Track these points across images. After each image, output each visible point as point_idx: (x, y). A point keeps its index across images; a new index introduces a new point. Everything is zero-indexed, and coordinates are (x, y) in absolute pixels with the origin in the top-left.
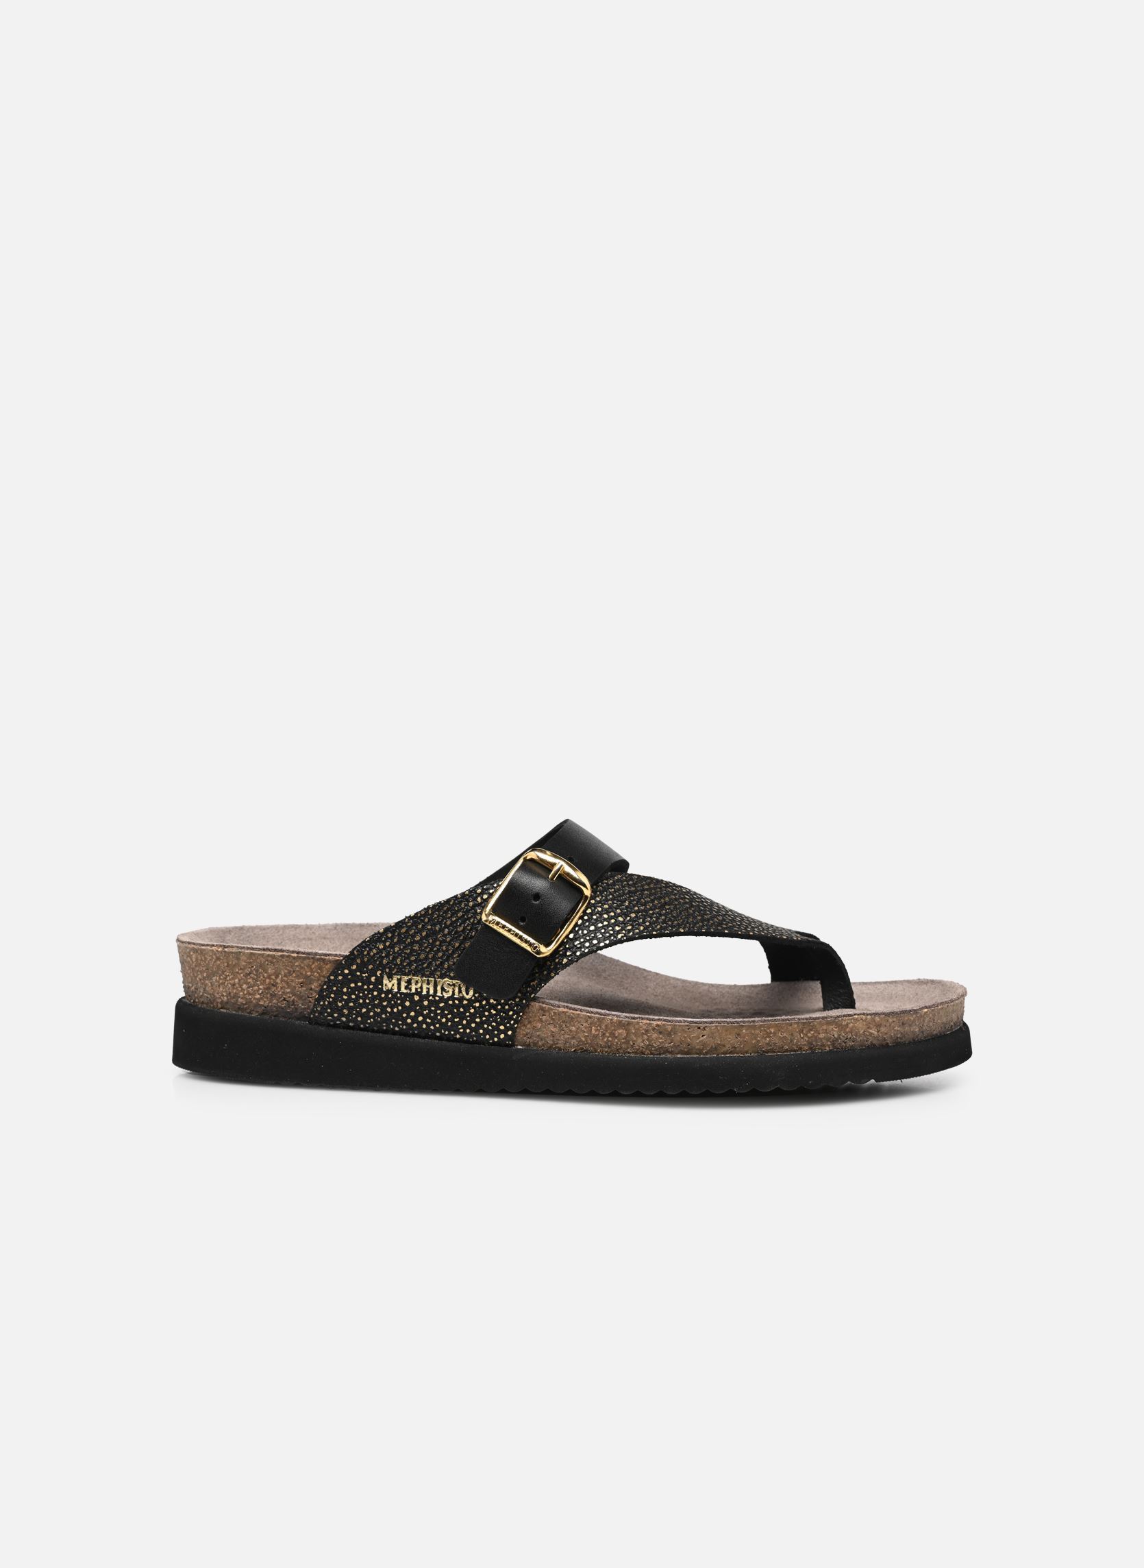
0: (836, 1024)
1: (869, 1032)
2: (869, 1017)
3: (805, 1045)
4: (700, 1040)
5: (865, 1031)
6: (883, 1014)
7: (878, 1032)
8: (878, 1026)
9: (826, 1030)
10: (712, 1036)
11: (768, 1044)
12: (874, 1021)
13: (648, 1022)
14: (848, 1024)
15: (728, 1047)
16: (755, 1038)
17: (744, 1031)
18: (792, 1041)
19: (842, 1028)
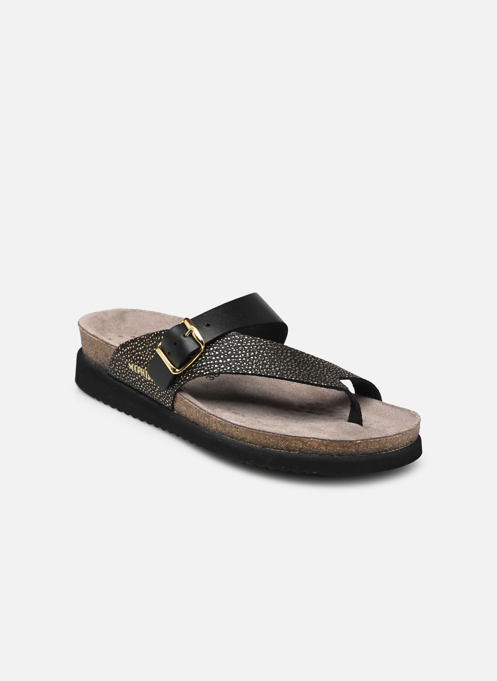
0: (301, 441)
1: (320, 448)
2: (320, 441)
3: (284, 448)
4: (236, 433)
5: (317, 447)
6: (329, 440)
7: (326, 449)
8: (326, 446)
9: (295, 443)
10: (241, 432)
11: (266, 443)
12: (323, 443)
13: (216, 418)
14: (307, 442)
15: (248, 440)
16: (260, 439)
17: (255, 434)
18: (278, 444)
19: (304, 443)
